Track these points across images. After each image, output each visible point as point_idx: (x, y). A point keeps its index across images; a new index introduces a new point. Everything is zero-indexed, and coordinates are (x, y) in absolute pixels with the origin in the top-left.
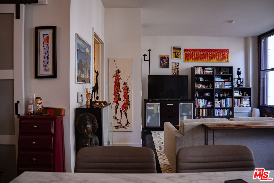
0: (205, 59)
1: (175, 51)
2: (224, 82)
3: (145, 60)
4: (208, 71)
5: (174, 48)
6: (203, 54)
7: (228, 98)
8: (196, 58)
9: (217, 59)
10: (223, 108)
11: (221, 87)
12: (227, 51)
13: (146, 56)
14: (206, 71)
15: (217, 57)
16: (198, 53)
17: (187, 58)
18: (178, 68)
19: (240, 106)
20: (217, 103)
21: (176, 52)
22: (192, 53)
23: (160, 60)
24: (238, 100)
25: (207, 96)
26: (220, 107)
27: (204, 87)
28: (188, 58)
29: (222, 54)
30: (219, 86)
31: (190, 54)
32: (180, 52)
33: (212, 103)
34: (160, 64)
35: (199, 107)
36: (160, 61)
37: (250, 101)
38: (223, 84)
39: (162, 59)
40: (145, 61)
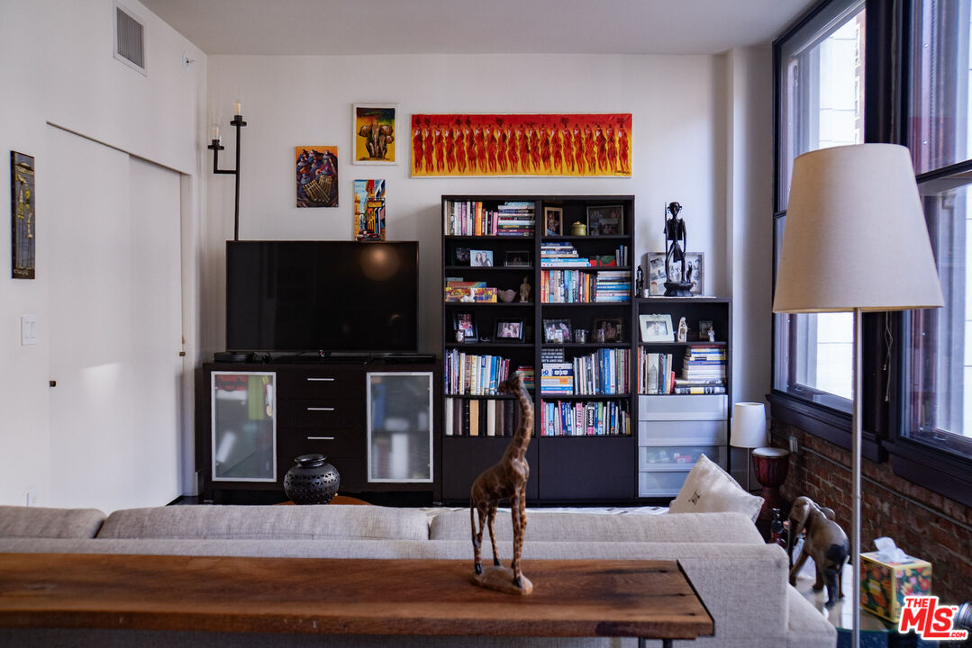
0: (514, 160)
1: (365, 124)
2: (593, 272)
3: (219, 169)
4: (513, 218)
5: (361, 113)
6: (504, 137)
7: (612, 353)
8: (466, 159)
9: (570, 160)
10: (585, 400)
11: (578, 295)
12: (624, 121)
13: (222, 148)
14: (502, 219)
15: (574, 153)
16: (476, 132)
17: (424, 161)
18: (379, 204)
19: (673, 393)
20: (557, 373)
21: (371, 132)
22: (451, 135)
23: (298, 168)
24: (664, 362)
25: (509, 339)
26: (569, 393)
27: (492, 296)
28: (429, 161)
29: (595, 139)
30: (566, 290)
31: (440, 138)
32: (392, 131)
33: (532, 373)
34: (298, 188)
35: (470, 390)
36: (298, 173)
37: (726, 363)
38: (587, 284)
39: (308, 165)
40: (216, 171)
